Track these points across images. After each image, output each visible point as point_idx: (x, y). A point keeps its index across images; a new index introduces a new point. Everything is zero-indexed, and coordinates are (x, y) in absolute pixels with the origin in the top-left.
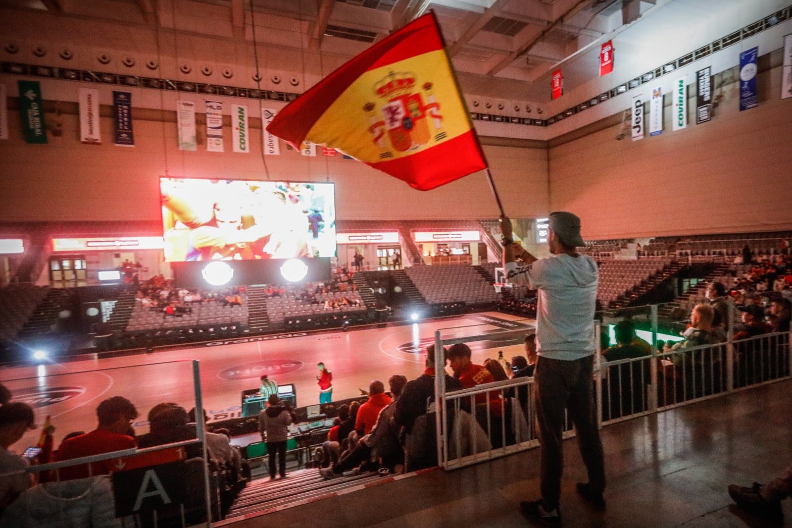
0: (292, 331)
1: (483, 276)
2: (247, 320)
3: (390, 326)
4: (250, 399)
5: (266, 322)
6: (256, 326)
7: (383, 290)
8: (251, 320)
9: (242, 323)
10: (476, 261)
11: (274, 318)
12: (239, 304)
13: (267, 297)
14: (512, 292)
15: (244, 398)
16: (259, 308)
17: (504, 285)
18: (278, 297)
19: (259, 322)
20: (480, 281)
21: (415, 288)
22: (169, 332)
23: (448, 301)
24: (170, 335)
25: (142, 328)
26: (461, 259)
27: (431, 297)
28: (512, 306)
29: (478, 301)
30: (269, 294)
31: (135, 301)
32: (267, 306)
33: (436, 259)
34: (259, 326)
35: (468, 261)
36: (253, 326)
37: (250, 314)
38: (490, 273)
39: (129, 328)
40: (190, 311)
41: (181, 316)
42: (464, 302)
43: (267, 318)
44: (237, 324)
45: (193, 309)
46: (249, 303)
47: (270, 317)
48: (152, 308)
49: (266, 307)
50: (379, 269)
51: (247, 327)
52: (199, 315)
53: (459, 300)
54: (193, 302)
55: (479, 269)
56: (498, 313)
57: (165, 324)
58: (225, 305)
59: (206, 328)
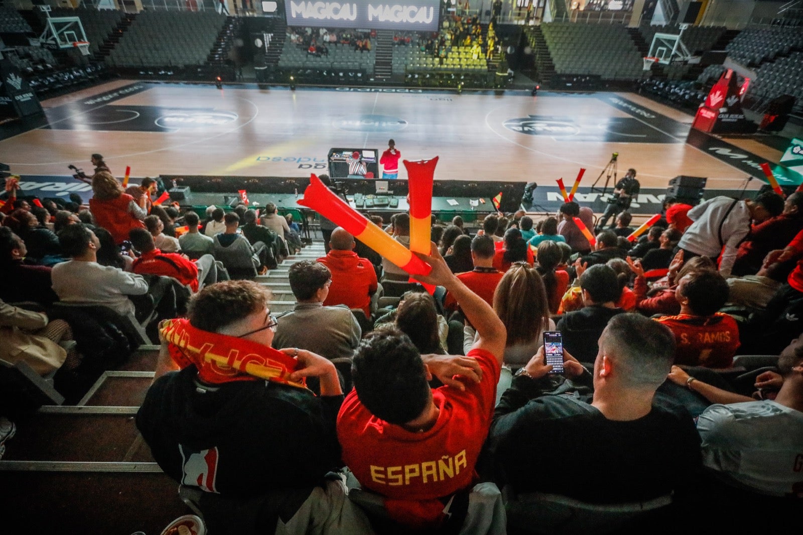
0: (409, 86)
1: (636, 44)
2: (372, 67)
3: (508, 95)
4: (336, 156)
5: (389, 72)
6: (381, 75)
7: (511, 50)
8: (377, 68)
9: (367, 70)
10: (635, 23)
11: (397, 69)
12: (368, 50)
13: (394, 44)
14: (666, 69)
15: (330, 156)
16: (386, 56)
17: (658, 60)
18: (404, 46)
19: (384, 72)
20: (631, 50)
21: (547, 51)
22: (309, 71)
23: (581, 72)
24: (308, 75)
25: (290, 65)
26: (615, 17)
27: (562, 64)
28: (658, 89)
29: (618, 77)
30: (396, 42)
31: (286, 35)
32: (393, 55)
33: (583, 15)
34: (384, 75)
35: (623, 20)
36: (378, 75)
37: (376, 62)
38: (647, 40)
39: (281, 64)
40: (327, 52)
41: (320, 56)
42: (599, 76)
43: (391, 69)
44: (363, 71)
45: (330, 50)
46: (377, 50)
47: (393, 68)
48: (298, 45)
49: (391, 56)
50: (515, 22)
51: (374, 75)
52: (334, 58)
53: (594, 73)
54: (330, 42)
55: (635, 33)
56: (637, 96)
57: (307, 63)
58: (356, 49)
59: (337, 72)
